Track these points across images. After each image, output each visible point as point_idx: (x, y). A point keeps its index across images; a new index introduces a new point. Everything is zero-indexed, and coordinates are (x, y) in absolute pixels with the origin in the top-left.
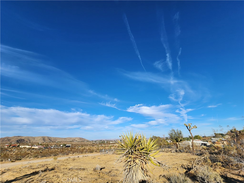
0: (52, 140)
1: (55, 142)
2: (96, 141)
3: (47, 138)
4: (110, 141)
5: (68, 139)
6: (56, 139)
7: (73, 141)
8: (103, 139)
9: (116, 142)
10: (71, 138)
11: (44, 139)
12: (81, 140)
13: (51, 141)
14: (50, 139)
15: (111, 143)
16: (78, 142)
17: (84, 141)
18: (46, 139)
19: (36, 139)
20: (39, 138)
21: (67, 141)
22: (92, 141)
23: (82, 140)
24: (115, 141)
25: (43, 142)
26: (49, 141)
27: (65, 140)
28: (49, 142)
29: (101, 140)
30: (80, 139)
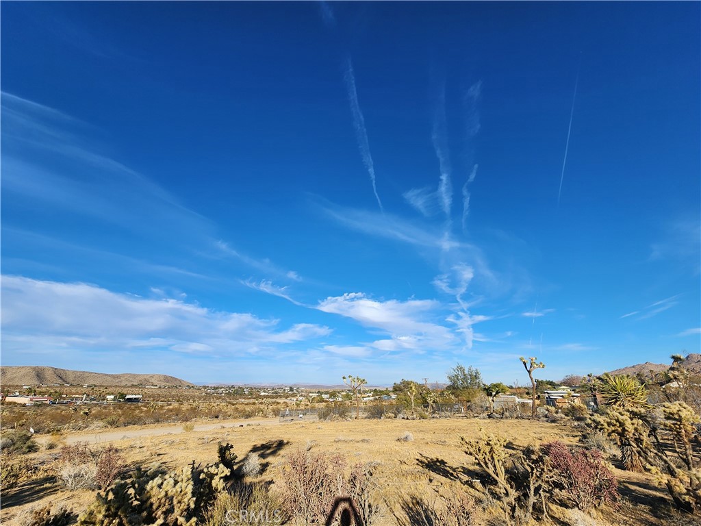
0: (70, 378)
1: (82, 386)
2: (215, 388)
3: (50, 372)
4: (259, 389)
5: (126, 380)
6: (82, 376)
7: (141, 385)
8: (238, 383)
9: (276, 393)
10: (134, 376)
11: (39, 374)
12: (168, 384)
13: (64, 381)
14: (60, 375)
15: (263, 394)
16: (160, 387)
17: (180, 386)
18: (48, 374)
19: (9, 375)
20: (23, 372)
21: (123, 384)
22: (205, 387)
23: (173, 383)
24: (273, 389)
25: (37, 383)
26: (60, 381)
27: (116, 382)
28: (57, 387)
29: (233, 387)
30: (167, 379)
